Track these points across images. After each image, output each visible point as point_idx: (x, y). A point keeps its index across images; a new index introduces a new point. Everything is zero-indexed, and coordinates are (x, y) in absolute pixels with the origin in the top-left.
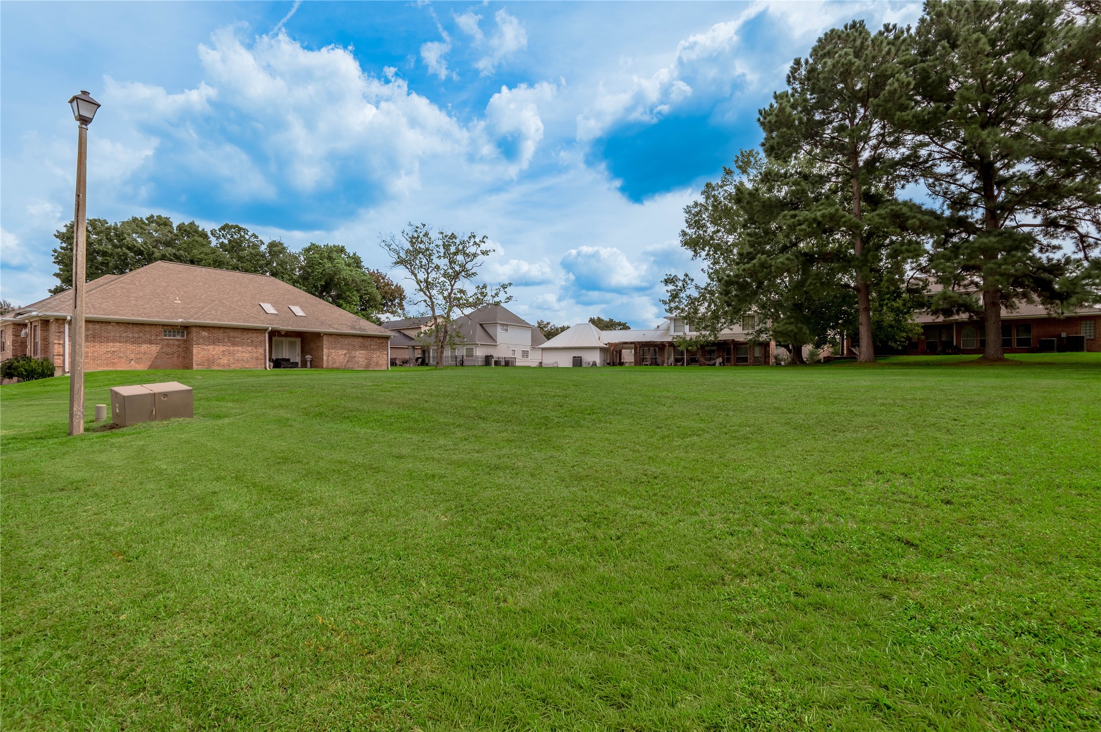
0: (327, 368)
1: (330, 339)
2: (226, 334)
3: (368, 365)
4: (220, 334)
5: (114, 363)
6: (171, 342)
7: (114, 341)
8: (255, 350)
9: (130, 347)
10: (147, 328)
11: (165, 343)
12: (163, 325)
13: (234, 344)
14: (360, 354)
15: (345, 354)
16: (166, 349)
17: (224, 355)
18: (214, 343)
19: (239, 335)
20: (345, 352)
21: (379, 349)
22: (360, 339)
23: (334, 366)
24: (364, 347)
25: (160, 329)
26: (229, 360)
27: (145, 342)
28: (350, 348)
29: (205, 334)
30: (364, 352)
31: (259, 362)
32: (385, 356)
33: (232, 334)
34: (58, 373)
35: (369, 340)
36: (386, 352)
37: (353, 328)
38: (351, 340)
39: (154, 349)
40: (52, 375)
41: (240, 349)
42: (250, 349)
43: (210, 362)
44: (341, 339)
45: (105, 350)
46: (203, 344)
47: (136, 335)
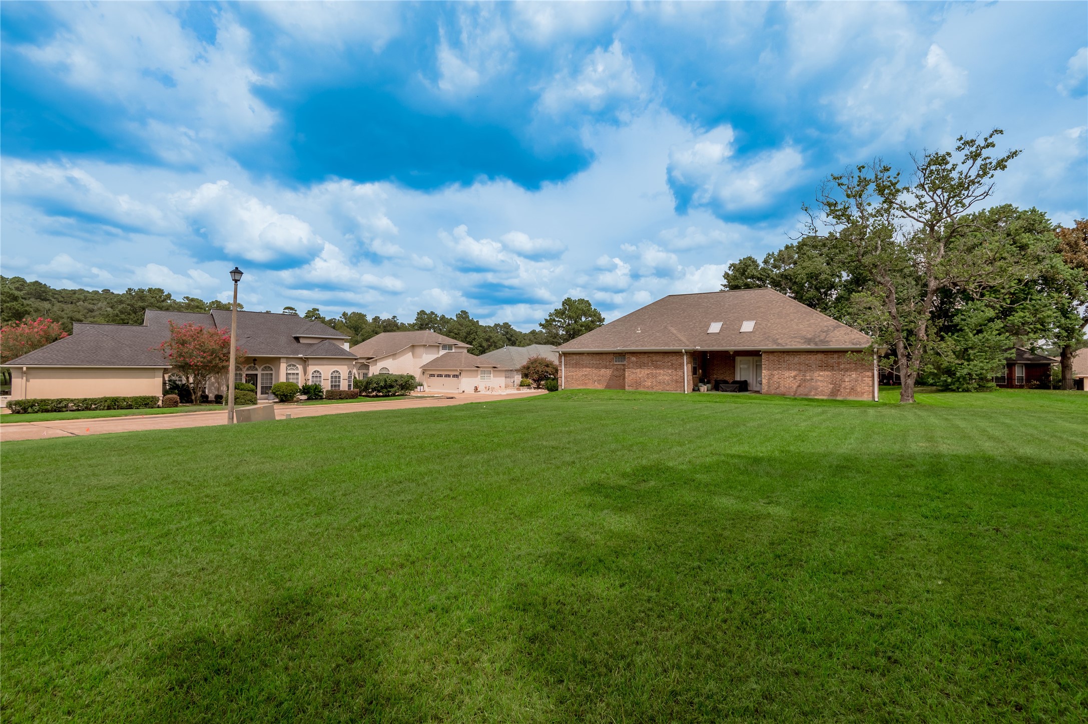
0: (767, 394)
1: (771, 357)
2: (650, 359)
3: (835, 392)
4: (645, 359)
5: (586, 384)
6: (619, 367)
7: (586, 367)
8: (674, 373)
9: (595, 371)
10: (604, 357)
11: (615, 367)
12: (614, 353)
13: (657, 367)
14: (820, 375)
15: (795, 377)
16: (615, 373)
17: (648, 378)
18: (641, 368)
19: (661, 359)
20: (793, 373)
21: (856, 370)
22: (820, 356)
23: (778, 391)
24: (823, 367)
25: (612, 356)
26: (652, 382)
27: (603, 367)
28: (803, 368)
29: (634, 359)
30: (827, 373)
31: (679, 385)
32: (868, 380)
33: (654, 358)
34: (560, 389)
35: (836, 356)
36: (869, 374)
37: (809, 341)
38: (803, 357)
39: (609, 372)
40: (557, 390)
41: (662, 371)
42: (670, 371)
43: (638, 384)
44: (787, 358)
45: (581, 374)
46: (632, 368)
47: (598, 362)
